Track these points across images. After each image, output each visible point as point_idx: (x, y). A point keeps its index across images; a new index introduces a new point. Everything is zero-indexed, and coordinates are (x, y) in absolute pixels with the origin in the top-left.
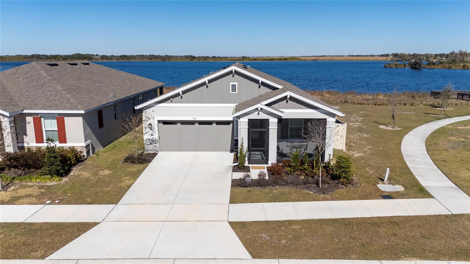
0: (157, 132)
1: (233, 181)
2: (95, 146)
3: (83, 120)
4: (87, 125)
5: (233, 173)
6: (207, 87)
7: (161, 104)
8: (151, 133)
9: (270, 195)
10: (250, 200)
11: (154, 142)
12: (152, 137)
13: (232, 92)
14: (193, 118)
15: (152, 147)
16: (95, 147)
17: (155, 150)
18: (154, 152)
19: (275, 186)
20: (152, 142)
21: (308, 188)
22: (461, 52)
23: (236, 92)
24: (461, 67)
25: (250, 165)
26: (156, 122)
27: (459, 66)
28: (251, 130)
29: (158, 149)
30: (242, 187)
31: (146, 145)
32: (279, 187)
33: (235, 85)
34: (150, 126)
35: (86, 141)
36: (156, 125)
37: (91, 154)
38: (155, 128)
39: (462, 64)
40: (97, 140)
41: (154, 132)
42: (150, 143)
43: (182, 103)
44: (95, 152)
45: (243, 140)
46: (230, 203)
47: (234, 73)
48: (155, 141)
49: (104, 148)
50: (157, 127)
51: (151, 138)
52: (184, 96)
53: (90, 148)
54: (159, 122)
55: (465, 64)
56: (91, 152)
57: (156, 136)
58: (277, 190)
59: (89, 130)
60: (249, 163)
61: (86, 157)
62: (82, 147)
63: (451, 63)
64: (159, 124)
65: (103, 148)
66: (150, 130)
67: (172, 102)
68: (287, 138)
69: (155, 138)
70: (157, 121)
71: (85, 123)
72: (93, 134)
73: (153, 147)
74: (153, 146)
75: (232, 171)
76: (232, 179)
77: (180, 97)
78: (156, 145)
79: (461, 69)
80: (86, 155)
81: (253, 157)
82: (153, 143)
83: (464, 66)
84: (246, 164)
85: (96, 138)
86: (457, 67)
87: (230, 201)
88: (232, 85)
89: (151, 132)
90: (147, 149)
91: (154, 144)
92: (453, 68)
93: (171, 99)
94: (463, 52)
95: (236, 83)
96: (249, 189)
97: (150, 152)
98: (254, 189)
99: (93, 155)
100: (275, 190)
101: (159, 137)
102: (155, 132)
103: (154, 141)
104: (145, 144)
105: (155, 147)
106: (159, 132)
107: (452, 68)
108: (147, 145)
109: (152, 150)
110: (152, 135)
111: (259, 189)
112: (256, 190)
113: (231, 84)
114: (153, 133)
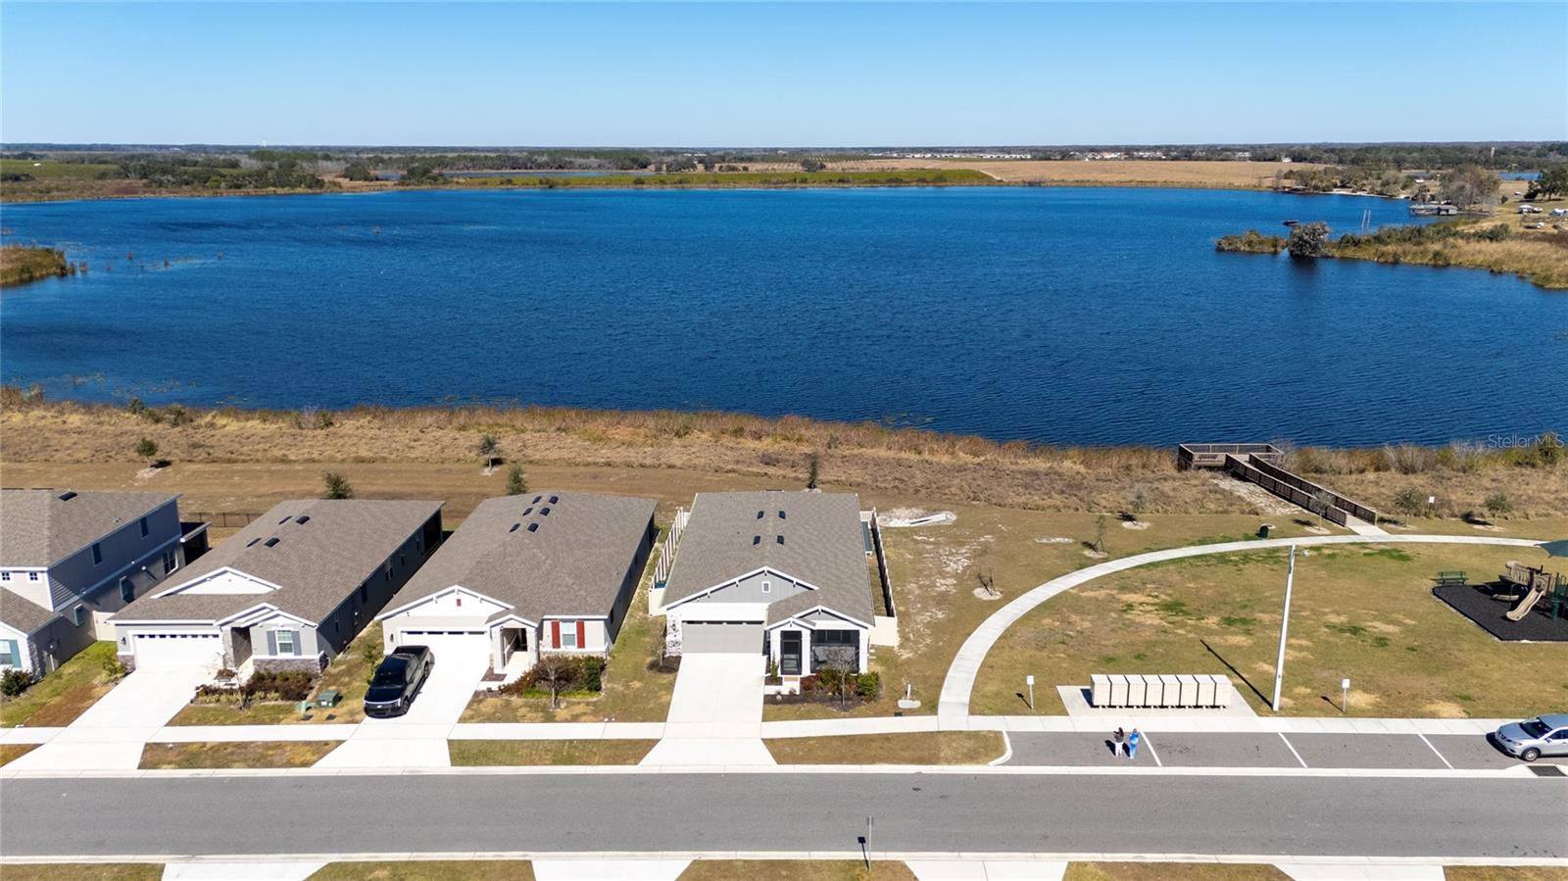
1: (766, 696)
4: (606, 631)
6: (737, 586)
7: (686, 604)
9: (798, 713)
13: (764, 591)
15: (676, 650)
17: (680, 653)
18: (679, 656)
20: (676, 643)
21: (833, 705)
23: (768, 591)
25: (783, 676)
26: (680, 622)
28: (784, 638)
29: (683, 652)
30: (773, 704)
33: (768, 584)
34: (674, 627)
35: (607, 645)
36: (680, 625)
38: (679, 629)
41: (678, 632)
42: (674, 645)
43: (709, 602)
45: (775, 647)
46: (762, 720)
47: (766, 573)
48: (680, 641)
50: (681, 628)
51: (675, 639)
53: (612, 654)
54: (684, 622)
56: (612, 657)
57: (681, 637)
58: (805, 707)
60: (782, 674)
61: (609, 665)
62: (603, 652)
64: (684, 624)
66: (674, 631)
73: (678, 650)
74: (676, 648)
75: (764, 685)
76: (764, 694)
78: (681, 646)
80: (609, 662)
81: (788, 664)
82: (678, 645)
84: (779, 675)
87: (762, 718)
88: (765, 585)
89: (674, 633)
90: (672, 652)
93: (698, 599)
96: (779, 706)
97: (675, 656)
98: (786, 705)
100: (802, 707)
101: (685, 638)
102: (680, 633)
103: (678, 642)
104: (669, 648)
105: (680, 649)
106: (684, 633)
108: (671, 648)
109: (677, 653)
110: (676, 636)
111: (789, 706)
112: (787, 707)
113: (764, 582)
114: (677, 634)
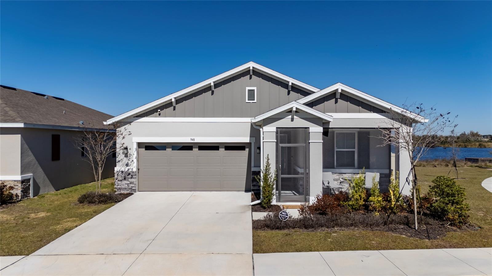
0: (135, 160)
1: (255, 222)
2: (40, 185)
3: (21, 138)
4: (29, 149)
5: (253, 212)
6: (212, 93)
7: (144, 118)
8: (126, 163)
9: (330, 240)
10: (293, 247)
11: (130, 176)
12: (128, 168)
13: (248, 100)
14: (191, 139)
15: (126, 184)
16: (40, 187)
17: (131, 189)
18: (128, 192)
19: (333, 227)
20: (128, 175)
21: (395, 230)
22: (473, 133)
23: (254, 100)
24: (477, 146)
25: (280, 204)
26: (135, 146)
27: (475, 145)
28: (281, 145)
29: (135, 187)
30: (272, 229)
31: (117, 181)
32: (340, 228)
33: (253, 90)
34: (125, 151)
35: (22, 173)
36: (134, 150)
37: (31, 195)
38: (132, 155)
39: (477, 144)
40: (46, 177)
41: (131, 160)
42: (123, 178)
43: (175, 116)
44: (40, 194)
45: (268, 160)
46: (253, 253)
47: (251, 73)
48: (131, 174)
49: (57, 191)
50: (135, 153)
51: (126, 170)
52: (178, 106)
53: (29, 185)
54: (140, 145)
55: (481, 143)
56: (31, 191)
57: (134, 167)
58: (338, 233)
59: (31, 157)
60: (278, 201)
61: (20, 198)
62: (15, 181)
63: (466, 142)
64: (139, 149)
65: (55, 191)
66: (125, 158)
67: (160, 114)
68: (333, 168)
69: (132, 169)
70: (136, 143)
71: (26, 146)
72: (39, 165)
73: (128, 184)
74: (129, 182)
75: (251, 211)
76: (253, 220)
77: (172, 108)
78: (132, 180)
79: (478, 147)
80: (20, 195)
82: (128, 178)
83: (480, 145)
84: (274, 201)
85: (43, 173)
86: (474, 146)
87: (253, 249)
88: (249, 91)
89: (125, 160)
90: (119, 187)
91: (129, 180)
92: (469, 147)
93: (159, 110)
94: (475, 133)
95: (255, 88)
96: (286, 231)
97: (122, 192)
98: (295, 232)
99: (34, 197)
100: (333, 233)
101: (138, 169)
102: (133, 161)
103: (129, 174)
104: (116, 179)
105: (131, 183)
106: (138, 161)
107: (467, 147)
108: (119, 181)
109: (125, 189)
110: (127, 165)
111: (305, 231)
112: (300, 235)
113: (248, 88)
114: (129, 162)
